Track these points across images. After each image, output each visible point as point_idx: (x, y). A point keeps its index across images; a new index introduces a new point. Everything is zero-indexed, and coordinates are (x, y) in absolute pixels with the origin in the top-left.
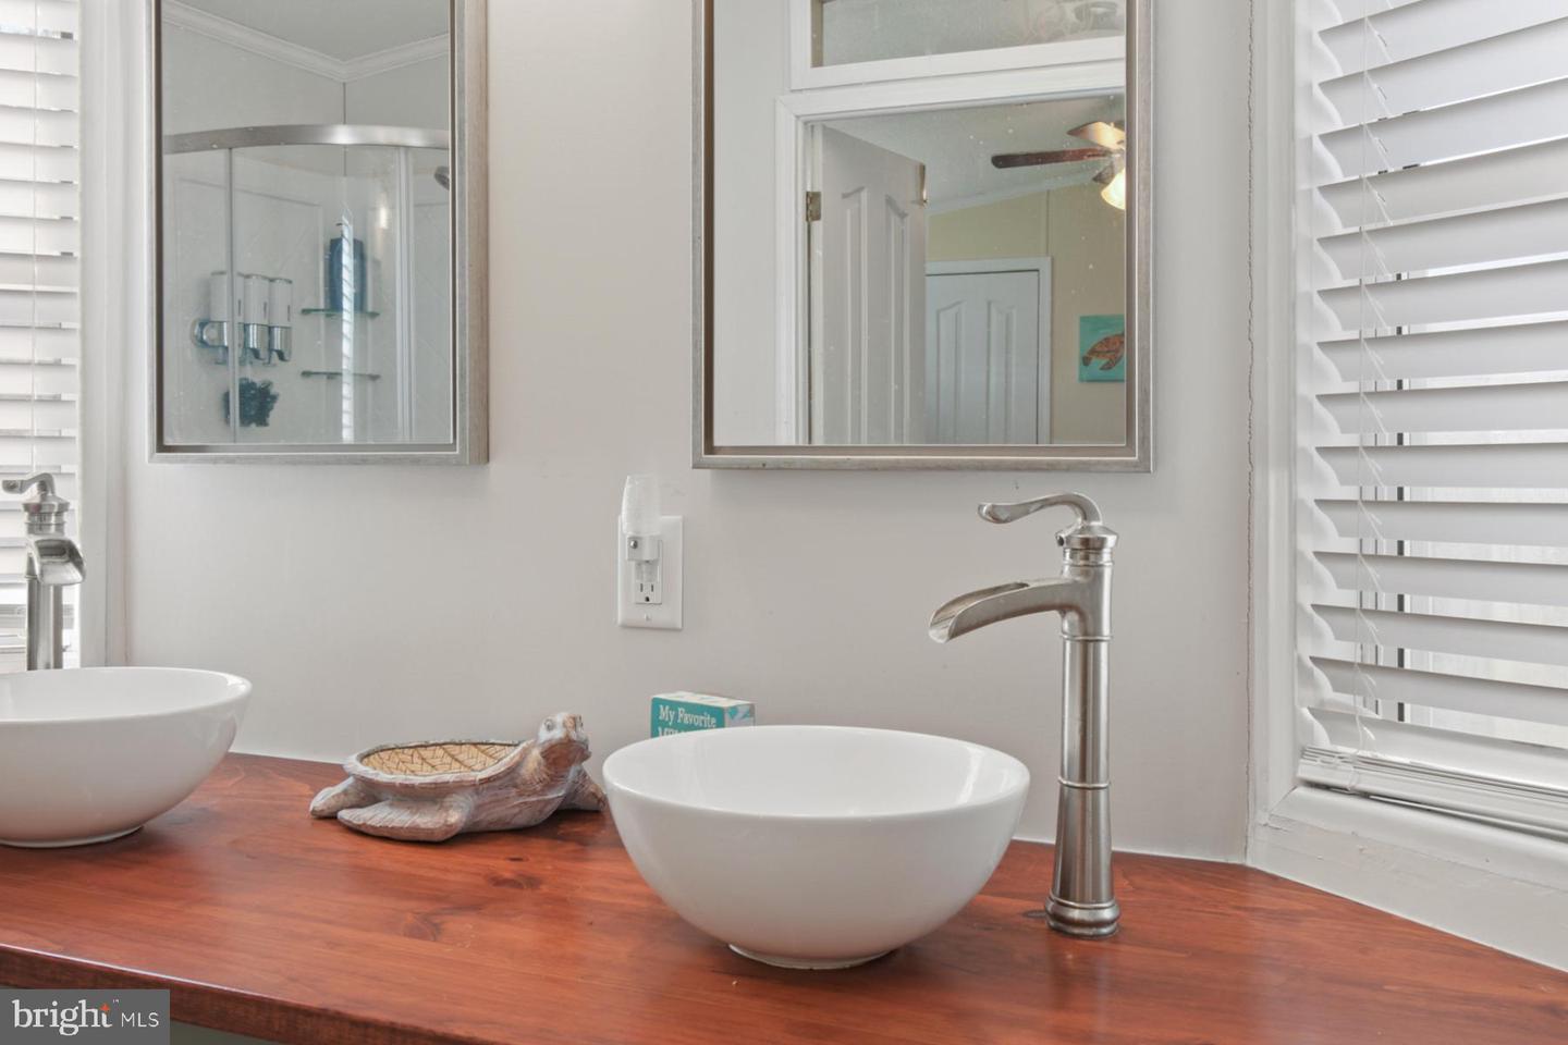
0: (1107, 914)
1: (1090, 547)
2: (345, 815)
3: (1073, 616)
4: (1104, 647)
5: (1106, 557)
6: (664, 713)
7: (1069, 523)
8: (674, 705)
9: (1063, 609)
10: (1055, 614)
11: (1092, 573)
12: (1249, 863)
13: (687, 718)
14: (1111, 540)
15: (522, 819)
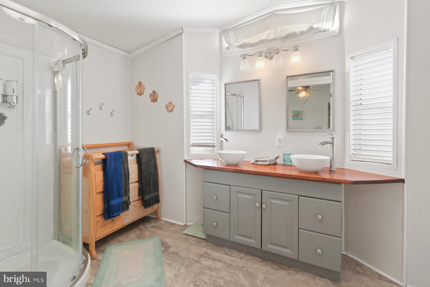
0: (335, 170)
1: (333, 138)
2: (255, 163)
3: (332, 144)
4: (335, 147)
5: (335, 139)
6: (285, 154)
7: (331, 136)
8: (286, 154)
9: (331, 144)
10: (330, 144)
11: (334, 141)
12: (345, 168)
13: (288, 155)
14: (335, 138)
15: (272, 164)
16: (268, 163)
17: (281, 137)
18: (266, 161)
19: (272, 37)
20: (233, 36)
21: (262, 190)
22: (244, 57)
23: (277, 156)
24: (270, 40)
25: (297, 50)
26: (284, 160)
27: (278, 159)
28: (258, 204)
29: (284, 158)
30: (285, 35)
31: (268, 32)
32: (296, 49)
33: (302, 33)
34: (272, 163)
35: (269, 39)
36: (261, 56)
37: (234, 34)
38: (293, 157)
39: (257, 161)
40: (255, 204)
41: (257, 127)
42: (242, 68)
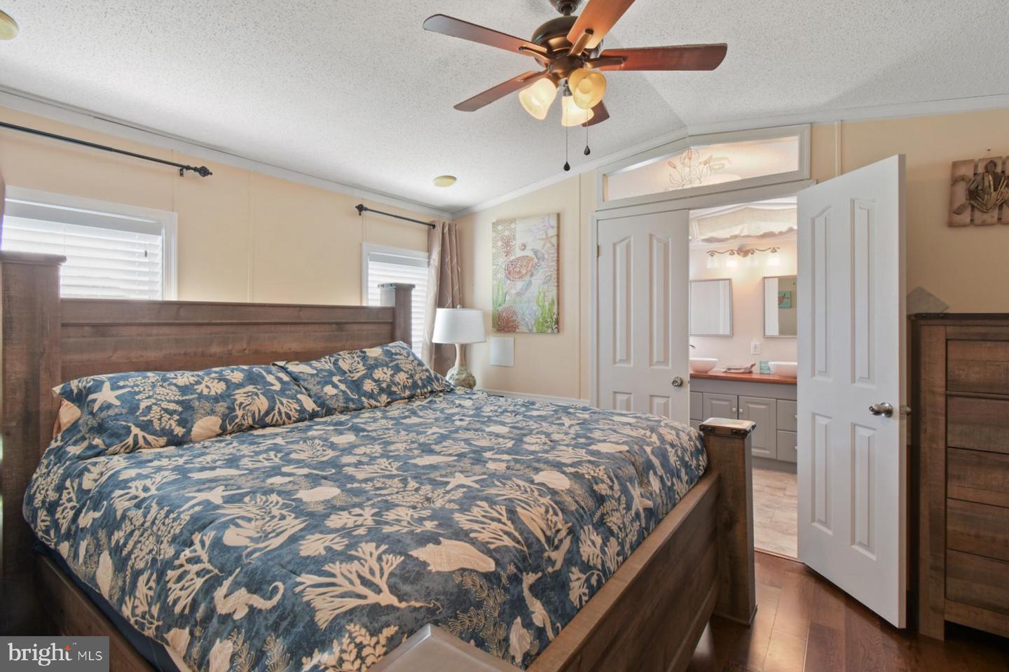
6: (762, 361)
13: (766, 362)
16: (742, 371)
17: (758, 343)
18: (740, 369)
19: (745, 233)
20: (697, 226)
21: (738, 396)
22: (712, 253)
23: (753, 363)
24: (744, 237)
25: (776, 251)
26: (761, 369)
27: (754, 367)
28: (734, 409)
29: (761, 366)
30: (762, 233)
31: (740, 227)
32: (774, 251)
33: (781, 233)
34: (747, 371)
35: (742, 235)
36: (734, 254)
37: (699, 225)
38: (771, 364)
39: (729, 369)
40: (732, 410)
41: (728, 332)
42: (709, 266)
